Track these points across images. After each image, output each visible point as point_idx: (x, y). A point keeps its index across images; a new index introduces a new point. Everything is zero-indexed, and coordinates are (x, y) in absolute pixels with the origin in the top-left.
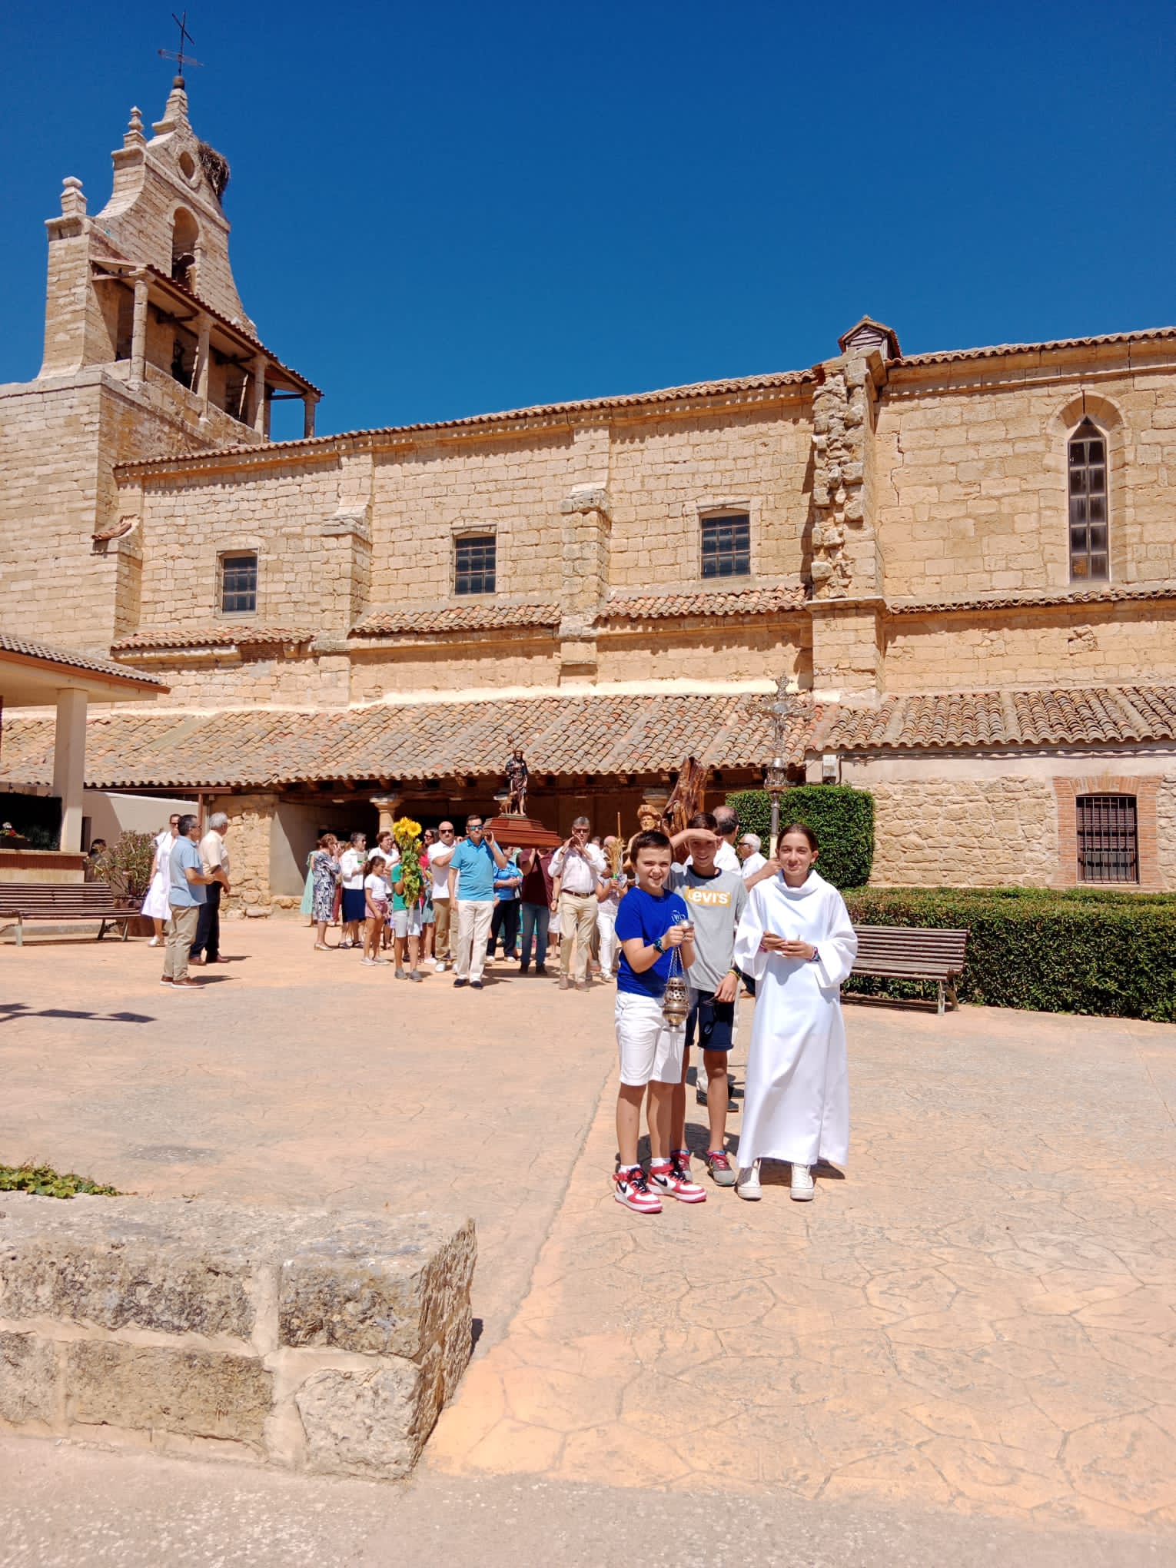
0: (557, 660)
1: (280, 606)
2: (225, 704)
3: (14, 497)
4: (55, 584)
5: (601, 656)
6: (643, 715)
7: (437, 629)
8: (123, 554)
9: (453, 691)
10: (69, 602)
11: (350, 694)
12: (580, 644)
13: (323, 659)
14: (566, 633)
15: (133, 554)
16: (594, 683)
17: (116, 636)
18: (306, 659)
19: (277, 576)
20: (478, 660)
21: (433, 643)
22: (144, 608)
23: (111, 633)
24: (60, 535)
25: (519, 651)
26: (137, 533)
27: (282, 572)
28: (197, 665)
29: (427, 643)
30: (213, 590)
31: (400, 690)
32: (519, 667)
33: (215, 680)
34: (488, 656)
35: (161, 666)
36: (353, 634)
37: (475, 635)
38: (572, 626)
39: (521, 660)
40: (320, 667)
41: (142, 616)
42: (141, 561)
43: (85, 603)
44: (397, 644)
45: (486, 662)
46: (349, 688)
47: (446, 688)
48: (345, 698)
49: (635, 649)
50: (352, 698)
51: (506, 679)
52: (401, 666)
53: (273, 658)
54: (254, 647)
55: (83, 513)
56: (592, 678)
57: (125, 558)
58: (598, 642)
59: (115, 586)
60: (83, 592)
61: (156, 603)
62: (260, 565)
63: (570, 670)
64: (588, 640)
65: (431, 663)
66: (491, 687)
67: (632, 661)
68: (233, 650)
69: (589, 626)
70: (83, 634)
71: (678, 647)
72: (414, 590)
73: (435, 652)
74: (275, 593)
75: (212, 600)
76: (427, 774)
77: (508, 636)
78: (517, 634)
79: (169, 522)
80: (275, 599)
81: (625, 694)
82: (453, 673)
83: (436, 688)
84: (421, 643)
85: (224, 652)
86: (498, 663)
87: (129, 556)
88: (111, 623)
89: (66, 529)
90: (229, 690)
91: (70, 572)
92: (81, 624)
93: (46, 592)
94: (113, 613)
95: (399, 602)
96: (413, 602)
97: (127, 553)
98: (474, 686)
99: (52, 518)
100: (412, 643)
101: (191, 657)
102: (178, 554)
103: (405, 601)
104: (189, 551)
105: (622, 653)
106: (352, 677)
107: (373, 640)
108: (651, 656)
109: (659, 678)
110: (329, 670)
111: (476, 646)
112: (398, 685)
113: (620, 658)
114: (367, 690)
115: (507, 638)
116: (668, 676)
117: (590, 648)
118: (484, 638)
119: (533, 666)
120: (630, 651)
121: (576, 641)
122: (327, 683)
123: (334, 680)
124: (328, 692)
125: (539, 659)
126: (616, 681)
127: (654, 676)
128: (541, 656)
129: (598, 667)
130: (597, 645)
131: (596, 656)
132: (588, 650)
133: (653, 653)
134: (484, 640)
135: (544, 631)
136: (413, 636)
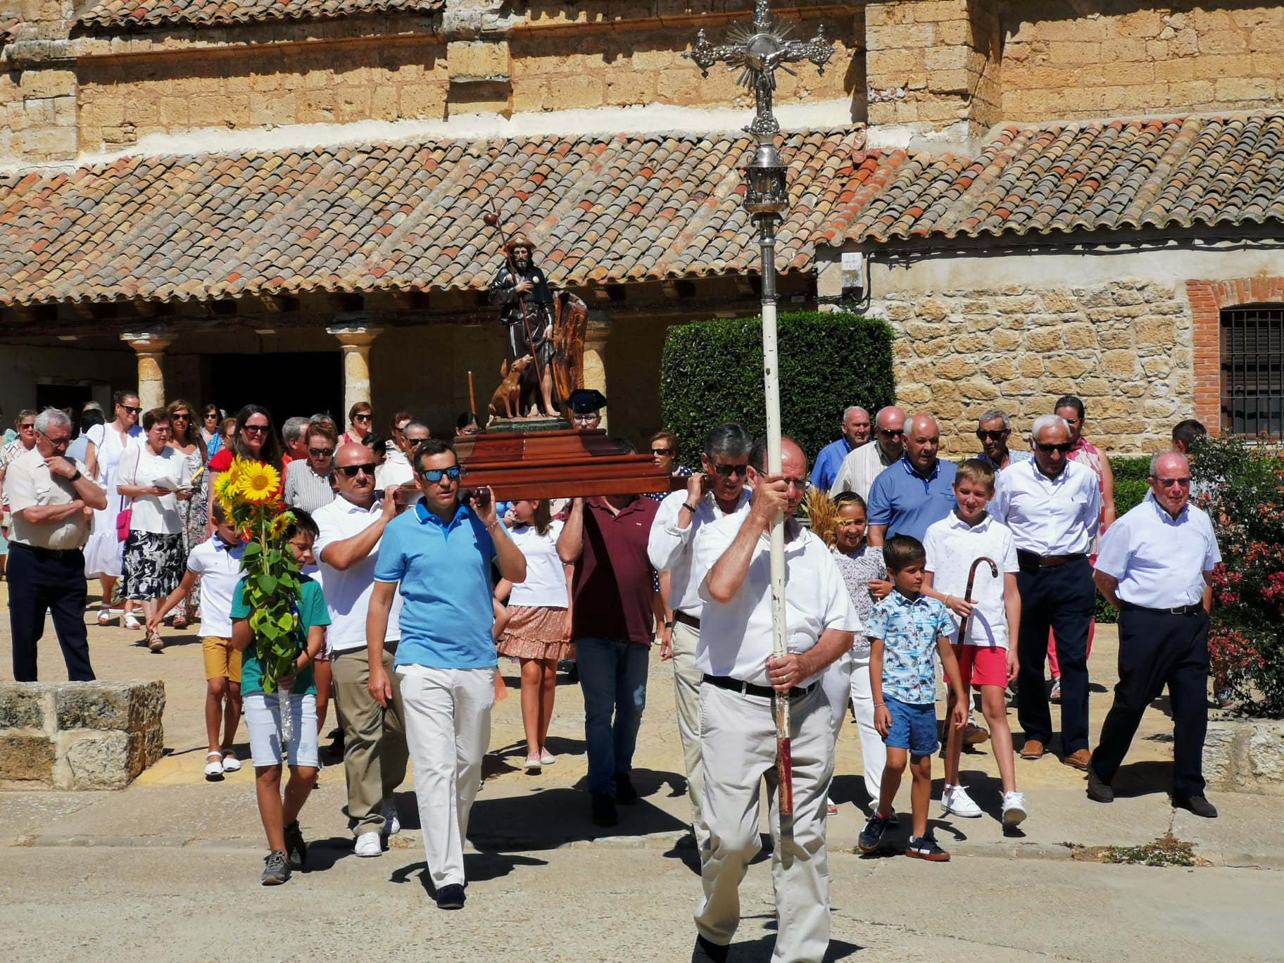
0: (443, 71)
5: (518, 65)
6: (584, 177)
7: (228, 21)
9: (262, 130)
11: (79, 137)
12: (480, 43)
13: (27, 75)
14: (456, 24)
16: (507, 114)
20: (304, 73)
21: (222, 44)
25: (375, 55)
29: (212, 45)
31: (168, 129)
32: (374, 87)
34: (320, 65)
36: (78, 30)
37: (296, 30)
38: (465, 13)
39: (379, 73)
40: (23, 90)
44: (158, 48)
45: (317, 77)
46: (79, 129)
47: (247, 125)
48: (71, 145)
49: (575, 52)
50: (83, 144)
51: (354, 108)
52: (168, 85)
56: (503, 105)
58: (511, 40)
63: (464, 91)
64: (493, 37)
65: (222, 81)
66: (330, 122)
67: (572, 74)
69: (493, 12)
71: (650, 49)
76: (214, 292)
77: (354, 32)
78: (369, 28)
81: (559, 135)
82: (260, 97)
83: (231, 126)
84: (201, 45)
86: (338, 78)
98: (298, 121)
100: (185, 44)
105: (554, 60)
106: (81, 107)
107: (116, 40)
108: (603, 64)
109: (619, 105)
110: (40, 95)
111: (298, 49)
112: (164, 120)
113: (551, 69)
114: (108, 131)
115: (353, 35)
116: (633, 100)
117: (498, 52)
118: (311, 35)
119: (401, 85)
120: (568, 55)
121: (473, 40)
122: (38, 118)
123: (50, 114)
124: (40, 134)
125: (410, 71)
126: (546, 110)
127: (609, 101)
128: (414, 67)
129: (513, 86)
130: (510, 46)
131: (509, 66)
132: (494, 56)
133: (609, 59)
134: (311, 39)
135: (415, 20)
136: (187, 33)
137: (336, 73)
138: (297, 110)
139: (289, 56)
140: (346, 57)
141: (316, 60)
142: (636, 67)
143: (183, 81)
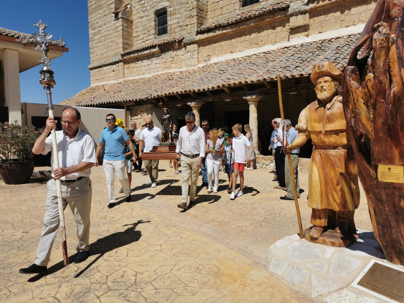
0: (288, 26)
1: (176, 29)
2: (156, 72)
3: (93, 5)
4: (106, 34)
5: (311, 21)
6: (334, 45)
7: (230, 23)
8: (124, 18)
9: (239, 52)
10: (110, 40)
11: (198, 60)
12: (300, 16)
13: (188, 46)
14: (293, 11)
15: (128, 18)
16: (307, 36)
17: (123, 51)
18: (182, 48)
19: (174, 16)
20: (250, 35)
21: (229, 30)
22: (134, 39)
23: (121, 49)
24: (105, 15)
25: (269, 26)
26: (130, 10)
27: (176, 14)
28: (147, 57)
29: (227, 31)
30: (153, 27)
31: (217, 56)
32: (269, 35)
33: (153, 63)
34: (254, 32)
35: (137, 60)
36: (198, 33)
37: (248, 22)
38: (295, 7)
39: (270, 31)
40: (187, 50)
41: (134, 42)
42: (132, 21)
43: (114, 40)
44: (215, 34)
45: (254, 35)
46: (198, 58)
47: (236, 52)
48: (196, 63)
49: (331, 12)
50: (199, 62)
51: (263, 42)
52: (218, 44)
53: (171, 50)
54: (164, 46)
55: (111, 5)
56: (306, 33)
57: (125, 20)
58: (309, 13)
59: (121, 31)
60: (113, 36)
61: (138, 36)
62: (168, 13)
63: (295, 31)
64: (303, 13)
65: (230, 41)
66: (257, 47)
67: (329, 20)
68: (157, 49)
69: (304, 5)
70: (114, 51)
71: (358, 6)
72: (225, 10)
73: (231, 35)
74: (174, 24)
75: (153, 31)
77: (263, 20)
78: (267, 17)
79: (139, 4)
80: (174, 26)
81: (325, 39)
82: (239, 44)
83: (232, 52)
84: (224, 31)
85: (154, 50)
86: (259, 35)
87: (127, 19)
88: (121, 45)
89: (107, 13)
90: (158, 65)
91: (109, 29)
92: (113, 48)
93: (103, 38)
94: (122, 41)
95: (219, 17)
96: (224, 15)
97: (126, 18)
98: (248, 49)
99: (103, 9)
100: (221, 32)
101: (145, 54)
102: (143, 15)
103: (221, 16)
104: (146, 13)
105: (323, 16)
106: (199, 53)
107: (206, 34)
108: (340, 14)
109: (345, 27)
110: (190, 51)
111: (248, 28)
112: (217, 54)
113: (322, 20)
114: (204, 58)
115: (263, 21)
116: (351, 24)
117: (305, 17)
118: (252, 23)
119: (276, 33)
120: (328, 14)
121: (298, 15)
122: (189, 57)
123: (192, 55)
124: (190, 61)
125: (279, 29)
126: (320, 33)
127: (342, 26)
128: (280, 27)
129: (310, 27)
130: (309, 15)
131: (309, 21)
132: (304, 18)
133: (342, 13)
134: (252, 24)
135: (281, 12)
136: (221, 29)
137: (258, 33)
138: (248, 45)
139: (246, 31)
140: (261, 28)
141: (253, 31)
142: (352, 13)
143: (221, 43)
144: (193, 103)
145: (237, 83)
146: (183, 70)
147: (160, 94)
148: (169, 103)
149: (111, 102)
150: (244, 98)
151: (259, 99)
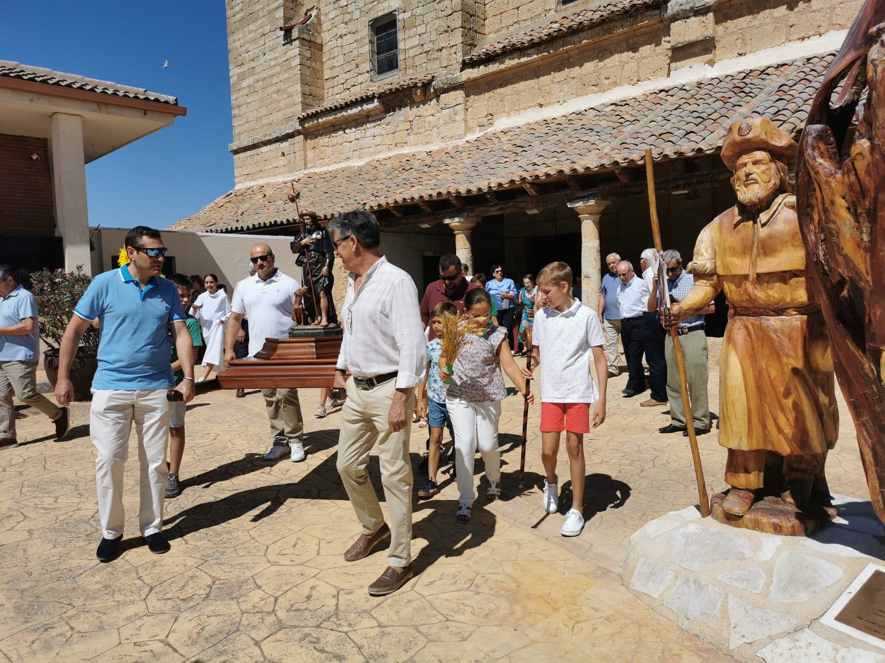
0: (666, 44)
1: (416, 58)
2: (375, 153)
3: (238, 13)
4: (265, 76)
5: (720, 29)
6: (773, 82)
7: (536, 40)
8: (304, 39)
9: (557, 105)
10: (274, 88)
11: (466, 126)
12: (693, 19)
13: (443, 96)
14: (677, 8)
15: (313, 39)
16: (711, 63)
17: (303, 110)
18: (431, 100)
19: (413, 31)
20: (581, 66)
21: (535, 57)
22: (327, 85)
23: (299, 107)
24: (264, 35)
25: (624, 45)
26: (315, 21)
27: (416, 27)
28: (354, 123)
29: (529, 59)
30: (368, 57)
31: (508, 114)
32: (623, 64)
33: (368, 134)
34: (590, 59)
35: (332, 128)
36: (465, 65)
37: (576, 38)
39: (626, 56)
40: (442, 105)
41: (326, 91)
42: (322, 45)
43: (283, 87)
44: (502, 67)
45: (589, 66)
46: (466, 121)
47: (550, 104)
48: (461, 131)
49: (765, 8)
50: (468, 129)
51: (610, 81)
52: (509, 89)
53: (405, 105)
54: (390, 97)
55: (276, 12)
56: (708, 57)
57: (307, 43)
58: (716, 12)
59: (299, 67)
60: (281, 78)
61: (334, 78)
62: (399, 25)
63: (681, 53)
64: (702, 11)
65: (536, 80)
67: (761, 25)
68: (376, 103)
70: (284, 111)
72: (524, 13)
73: (538, 67)
74: (412, 48)
75: (367, 66)
77: (610, 31)
78: (619, 25)
79: (336, 6)
80: (412, 53)
81: (752, 68)
82: (557, 86)
83: (541, 106)
84: (524, 60)
85: (370, 106)
86: (601, 64)
87: (310, 41)
88: (298, 98)
89: (267, 29)
90: (378, 140)
91: (273, 63)
92: (282, 104)
93: (260, 83)
94: (300, 90)
95: (511, 28)
96: (523, 25)
97: (307, 38)
98: (577, 96)
99: (259, 22)
100: (515, 62)
101: (349, 116)
102: (344, 32)
103: (516, 26)
104: (351, 27)
105: (748, 18)
106: (467, 109)
107: (482, 67)
108: (787, 12)
109: (799, 39)
110: (448, 106)
111: (577, 51)
112: (507, 109)
113: (745, 25)
114: (480, 120)
115: (610, 33)
116: (811, 33)
117: (706, 21)
118: (585, 39)
119: (640, 60)
120: (759, 12)
121: (688, 18)
122: (447, 119)
123: (452, 116)
124: (448, 127)
125: (645, 50)
126: (741, 55)
127: (791, 38)
128: (648, 46)
129: (716, 44)
130: (715, 16)
131: (714, 29)
132: (703, 24)
133: (791, 8)
134: (584, 41)
135: (649, 13)
136: (516, 55)
137: (600, 61)
138: (577, 89)
139: (572, 57)
140: (606, 50)
141: (589, 56)
142: (814, 8)
143: (517, 85)
144: (457, 219)
145: (552, 173)
146: (434, 147)
147: (383, 202)
148: (404, 221)
149: (279, 222)
150: (569, 206)
151: (602, 208)
